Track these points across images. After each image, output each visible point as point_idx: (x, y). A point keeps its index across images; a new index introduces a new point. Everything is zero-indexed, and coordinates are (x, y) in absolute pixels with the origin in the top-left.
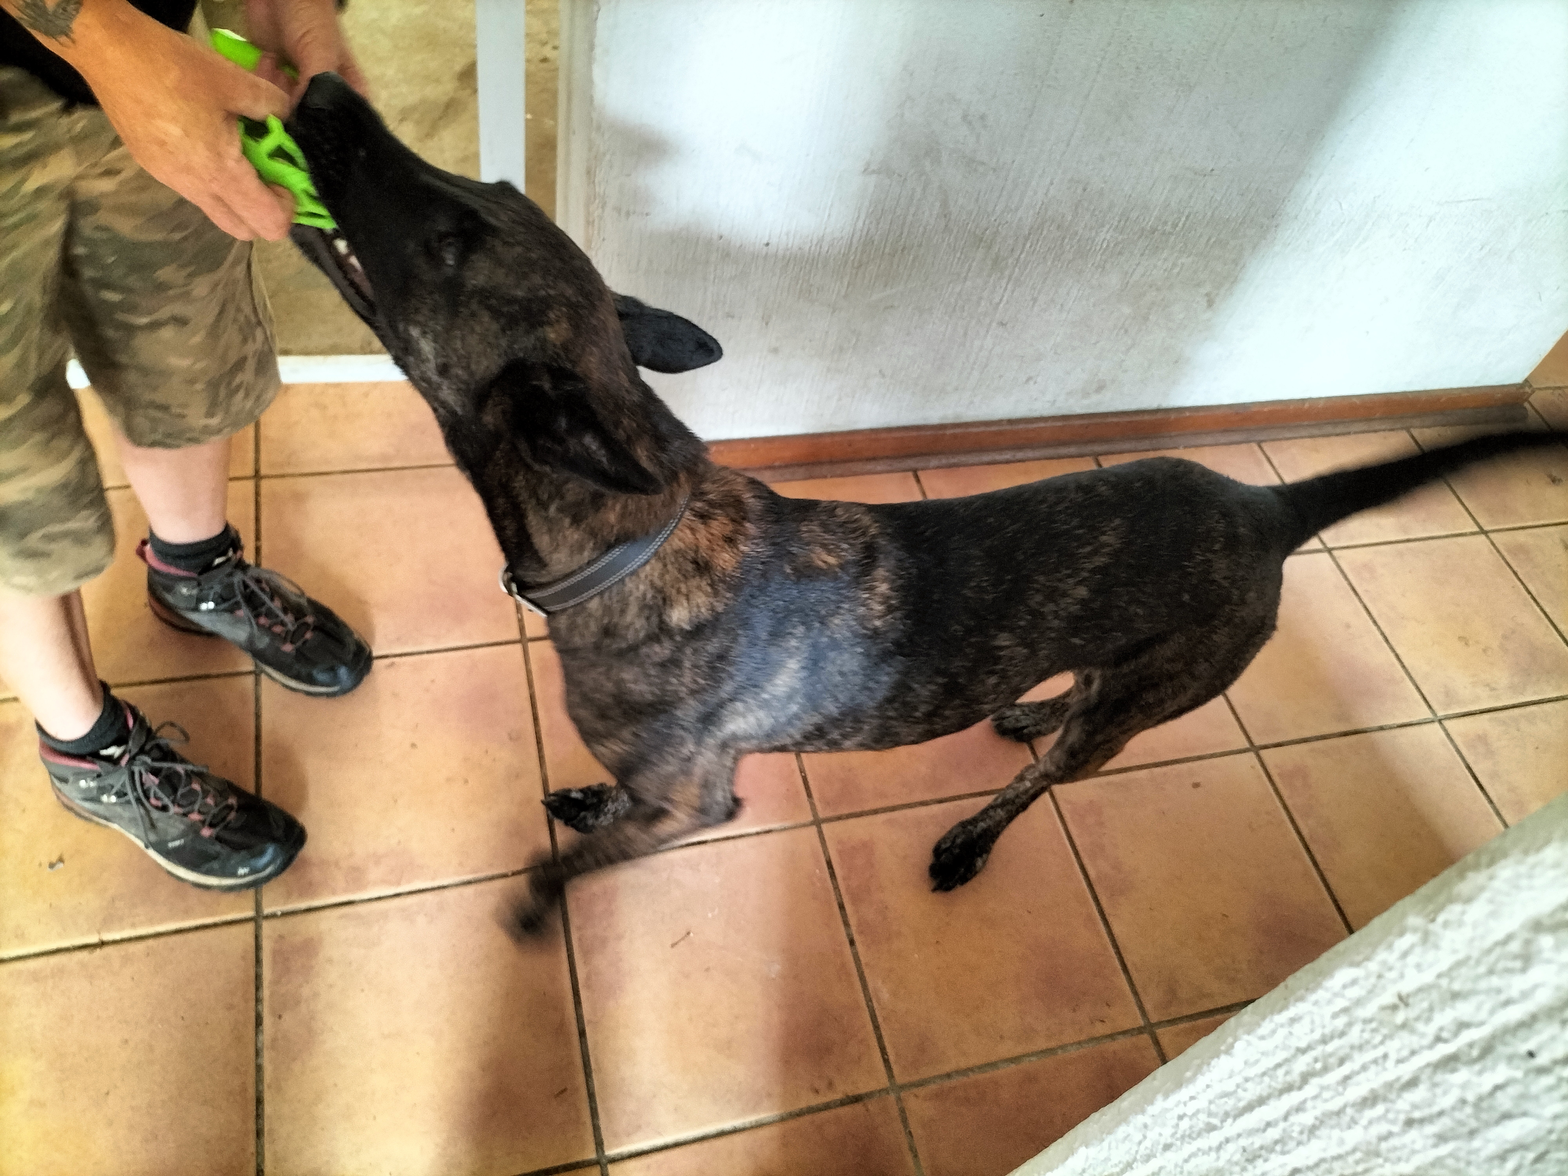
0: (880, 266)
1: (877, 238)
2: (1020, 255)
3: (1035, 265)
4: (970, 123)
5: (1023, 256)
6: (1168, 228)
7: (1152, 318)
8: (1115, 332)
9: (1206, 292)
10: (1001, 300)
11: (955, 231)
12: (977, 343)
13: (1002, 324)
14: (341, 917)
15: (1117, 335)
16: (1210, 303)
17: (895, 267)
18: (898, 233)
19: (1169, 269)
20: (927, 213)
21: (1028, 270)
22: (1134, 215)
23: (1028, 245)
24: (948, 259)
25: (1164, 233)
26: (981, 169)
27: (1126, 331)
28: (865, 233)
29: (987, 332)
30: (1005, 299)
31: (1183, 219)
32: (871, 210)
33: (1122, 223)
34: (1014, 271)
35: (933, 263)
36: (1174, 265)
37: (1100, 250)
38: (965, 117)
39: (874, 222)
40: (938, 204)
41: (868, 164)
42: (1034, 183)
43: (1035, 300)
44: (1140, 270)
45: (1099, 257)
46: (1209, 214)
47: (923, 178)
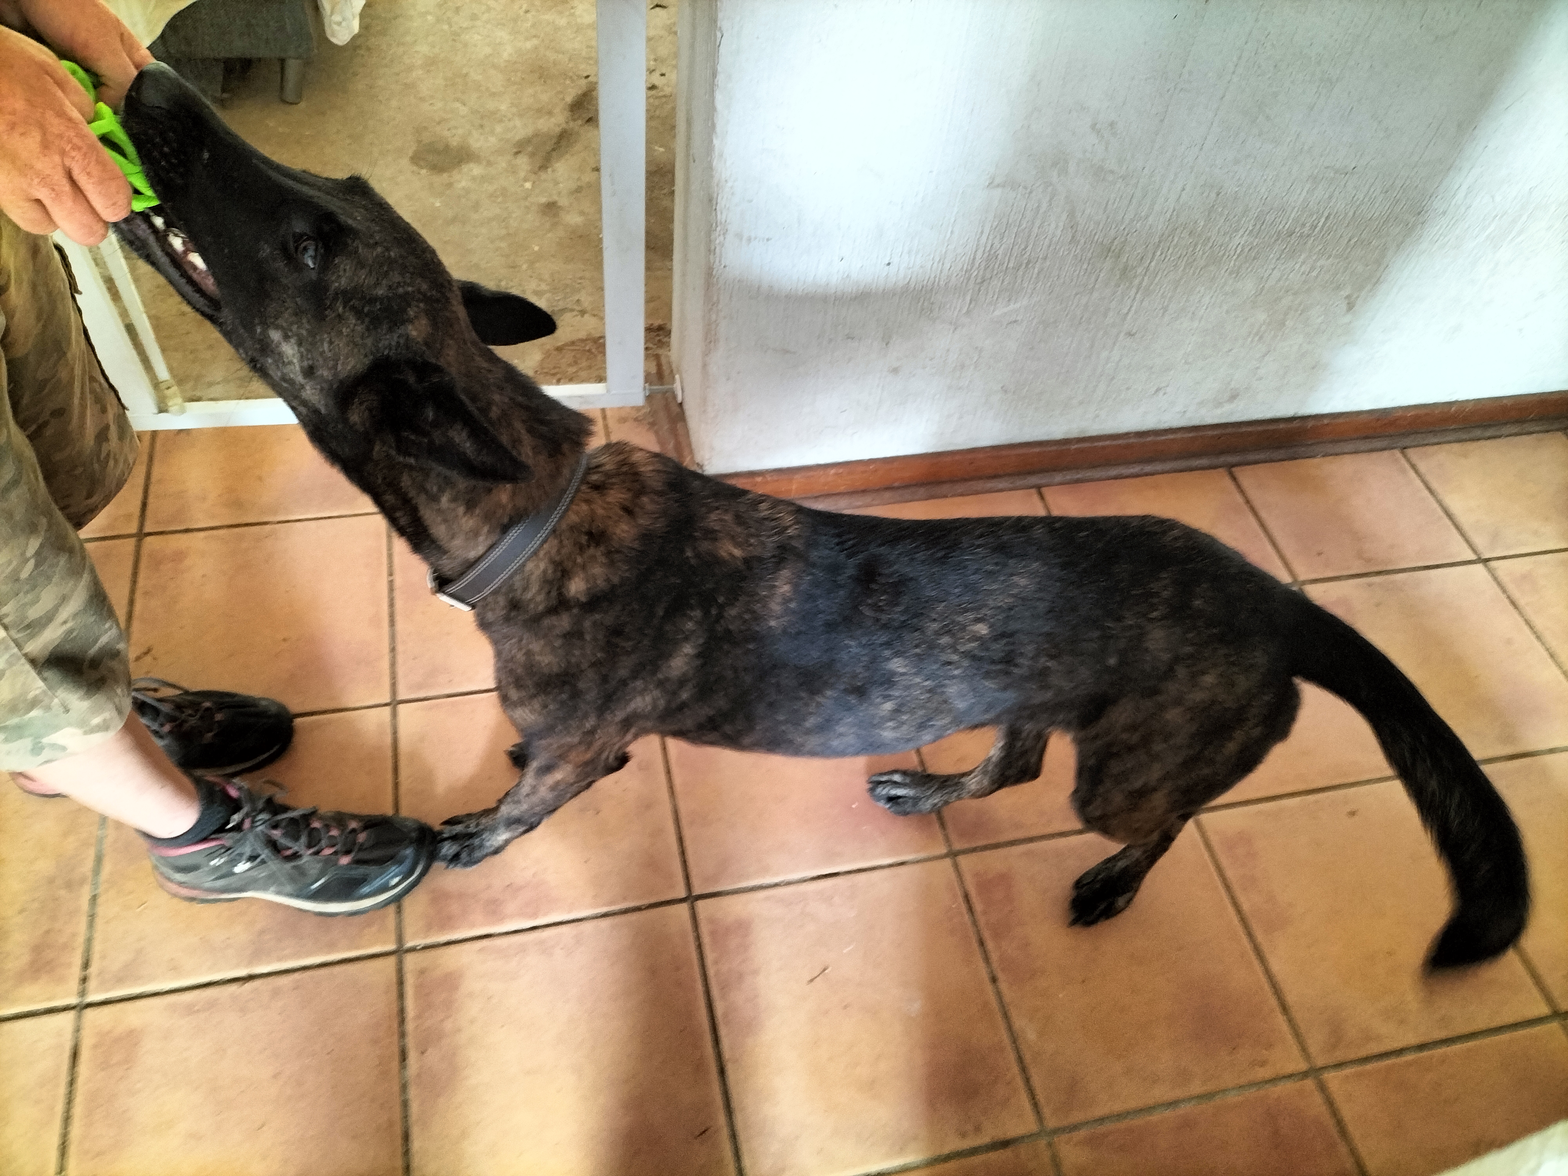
0: (1003, 280)
1: (1000, 252)
2: (1150, 262)
3: (1165, 272)
4: (1098, 132)
5: (1153, 264)
6: (1306, 230)
7: (1289, 323)
8: (1250, 339)
9: (1347, 294)
10: (1129, 310)
11: (1082, 241)
12: (1104, 354)
13: (1130, 334)
14: (481, 950)
15: (1252, 341)
16: (1350, 306)
17: (1019, 281)
18: (1023, 247)
19: (1307, 273)
20: (1053, 226)
21: (1157, 279)
22: (1269, 218)
23: (1159, 253)
24: (1075, 271)
25: (1301, 236)
26: (1110, 178)
27: (1261, 338)
28: (988, 249)
29: (1114, 344)
30: (1133, 309)
31: (1323, 220)
32: (995, 224)
33: (1258, 227)
34: (1143, 279)
35: (1059, 276)
36: (1313, 268)
37: (1234, 255)
38: (1093, 127)
39: (998, 237)
40: (1064, 216)
41: (993, 179)
42: (1164, 191)
43: (1165, 309)
44: (1276, 274)
45: (1232, 262)
46: (1351, 214)
47: (1050, 189)
